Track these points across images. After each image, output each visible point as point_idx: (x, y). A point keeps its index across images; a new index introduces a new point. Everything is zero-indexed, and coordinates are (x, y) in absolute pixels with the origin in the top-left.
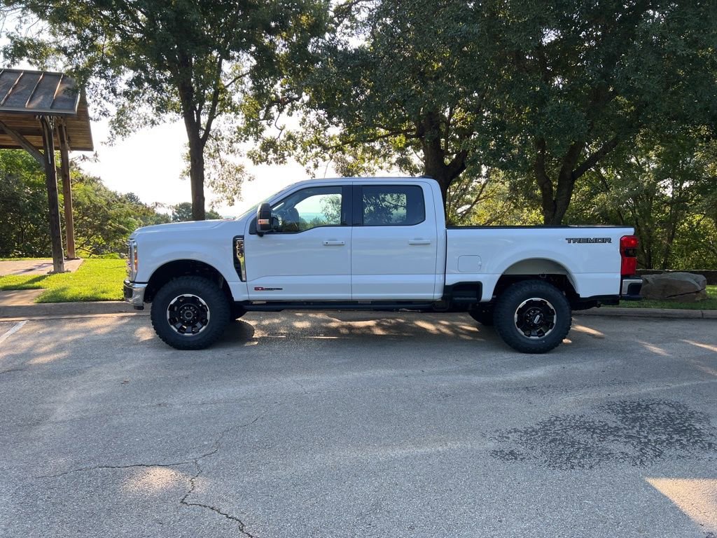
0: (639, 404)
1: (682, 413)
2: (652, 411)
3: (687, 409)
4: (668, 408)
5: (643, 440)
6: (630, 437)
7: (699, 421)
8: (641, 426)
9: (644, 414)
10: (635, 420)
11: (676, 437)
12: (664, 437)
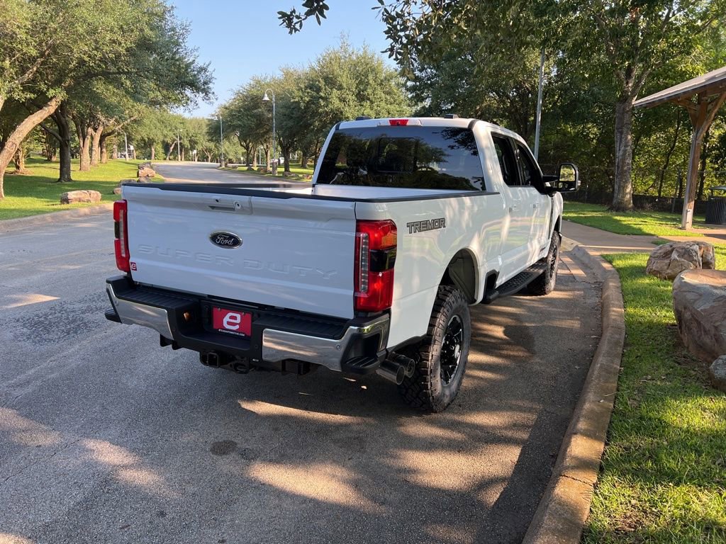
0: (76, 332)
1: (37, 336)
2: (63, 331)
3: (33, 341)
4: (50, 336)
5: (64, 312)
6: (73, 311)
7: (23, 334)
8: (68, 318)
9: (69, 327)
10: (74, 321)
11: (42, 319)
12: (50, 317)
